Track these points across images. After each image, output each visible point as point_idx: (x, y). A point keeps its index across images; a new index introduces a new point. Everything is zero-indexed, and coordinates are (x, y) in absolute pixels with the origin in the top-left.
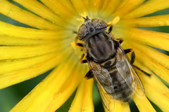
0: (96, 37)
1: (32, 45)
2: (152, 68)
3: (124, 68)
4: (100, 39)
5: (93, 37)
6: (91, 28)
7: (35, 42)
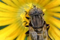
0: (37, 16)
1: (2, 11)
2: (54, 37)
3: (44, 34)
4: (38, 18)
5: (36, 16)
6: (36, 11)
7: (4, 10)
